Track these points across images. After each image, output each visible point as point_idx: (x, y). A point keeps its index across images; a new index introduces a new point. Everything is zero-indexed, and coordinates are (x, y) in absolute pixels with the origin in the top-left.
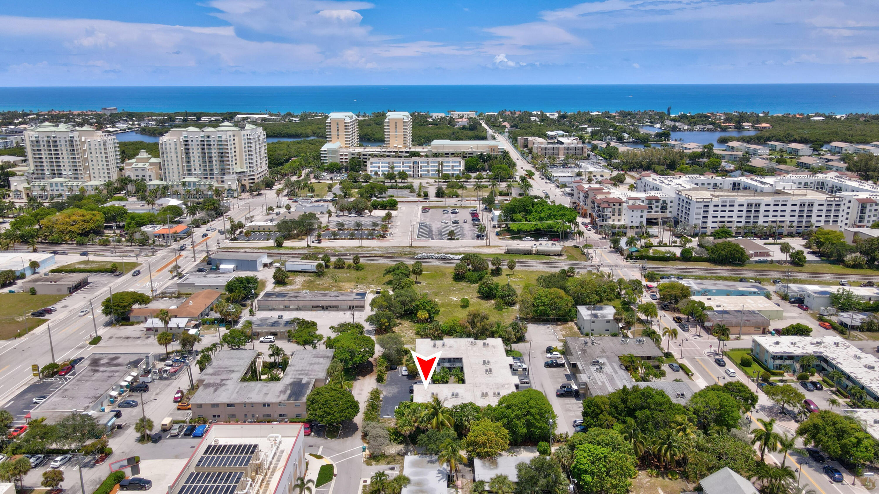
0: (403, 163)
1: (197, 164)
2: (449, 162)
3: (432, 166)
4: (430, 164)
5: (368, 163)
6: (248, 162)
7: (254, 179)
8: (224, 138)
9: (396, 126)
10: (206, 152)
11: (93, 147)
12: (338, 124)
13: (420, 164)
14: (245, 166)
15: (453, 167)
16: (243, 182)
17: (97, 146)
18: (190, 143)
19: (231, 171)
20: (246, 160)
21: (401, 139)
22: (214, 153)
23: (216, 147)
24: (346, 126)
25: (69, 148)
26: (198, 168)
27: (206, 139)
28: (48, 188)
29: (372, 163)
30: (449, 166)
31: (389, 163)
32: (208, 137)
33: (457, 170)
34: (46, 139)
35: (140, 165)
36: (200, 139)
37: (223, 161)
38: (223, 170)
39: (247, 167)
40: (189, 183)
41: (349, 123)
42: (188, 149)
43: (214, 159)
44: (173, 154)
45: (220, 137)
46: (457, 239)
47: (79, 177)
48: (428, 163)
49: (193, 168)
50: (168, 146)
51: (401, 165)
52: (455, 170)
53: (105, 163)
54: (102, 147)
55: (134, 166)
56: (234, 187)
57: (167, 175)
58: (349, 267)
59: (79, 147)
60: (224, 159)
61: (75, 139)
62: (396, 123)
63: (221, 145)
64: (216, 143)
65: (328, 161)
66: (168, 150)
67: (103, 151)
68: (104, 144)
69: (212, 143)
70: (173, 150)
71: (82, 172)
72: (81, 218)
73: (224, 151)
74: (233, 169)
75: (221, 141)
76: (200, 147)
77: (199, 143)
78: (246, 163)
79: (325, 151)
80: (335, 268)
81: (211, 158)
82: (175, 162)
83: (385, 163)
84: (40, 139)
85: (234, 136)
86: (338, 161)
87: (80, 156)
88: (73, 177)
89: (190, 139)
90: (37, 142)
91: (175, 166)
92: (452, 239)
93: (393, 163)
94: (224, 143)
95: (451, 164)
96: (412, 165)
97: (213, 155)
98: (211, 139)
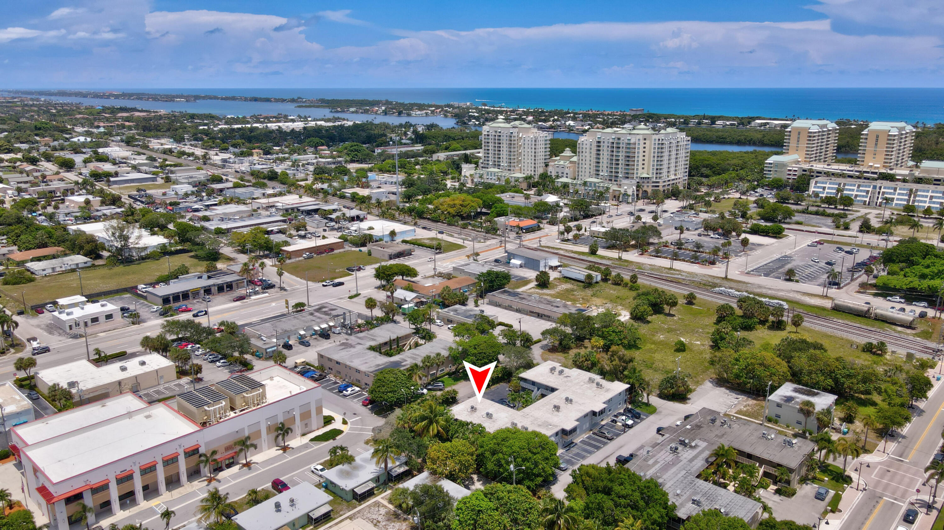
0: (859, 186)
1: (605, 166)
2: (928, 191)
3: (899, 194)
4: (898, 191)
5: (812, 183)
6: (655, 168)
7: (658, 186)
8: (632, 141)
9: (877, 140)
10: (614, 154)
11: (526, 142)
12: (799, 134)
13: (882, 190)
14: (651, 171)
15: (932, 197)
16: (645, 188)
17: (530, 142)
18: (602, 144)
19: (635, 176)
20: (653, 166)
21: (881, 157)
22: (622, 155)
23: (624, 150)
24: (810, 137)
25: (508, 142)
26: (605, 169)
27: (616, 141)
28: (485, 176)
29: (816, 183)
30: (926, 196)
31: (839, 184)
32: (619, 139)
33: (937, 203)
34: (494, 134)
35: (562, 162)
36: (611, 141)
37: (628, 165)
38: (628, 173)
39: (653, 173)
40: (591, 183)
41: (815, 133)
42: (599, 150)
43: (620, 162)
44: (588, 154)
45: (629, 140)
46: (797, 281)
47: (512, 169)
48: (895, 189)
49: (600, 169)
50: (584, 146)
51: (855, 188)
52: (934, 203)
53: (533, 158)
54: (533, 143)
55: (556, 163)
56: (630, 192)
57: (580, 174)
58: (626, 285)
59: (516, 142)
60: (631, 163)
61: (514, 134)
62: (878, 136)
63: (629, 148)
64: (624, 146)
65: (772, 176)
66: (584, 150)
67: (533, 147)
68: (535, 141)
69: (621, 146)
70: (588, 150)
71: (516, 164)
73: (631, 155)
74: (637, 173)
75: (629, 144)
76: (610, 149)
77: (610, 145)
78: (653, 169)
79: (770, 164)
80: (613, 284)
81: (618, 160)
82: (588, 162)
83: (834, 184)
84: (490, 134)
85: (645, 139)
86: (784, 177)
87: (516, 150)
88: (507, 168)
89: (602, 140)
90: (488, 135)
91: (587, 166)
92: (789, 280)
93: (845, 185)
94: (632, 146)
95: (930, 194)
96: (870, 189)
97: (620, 158)
98: (621, 141)
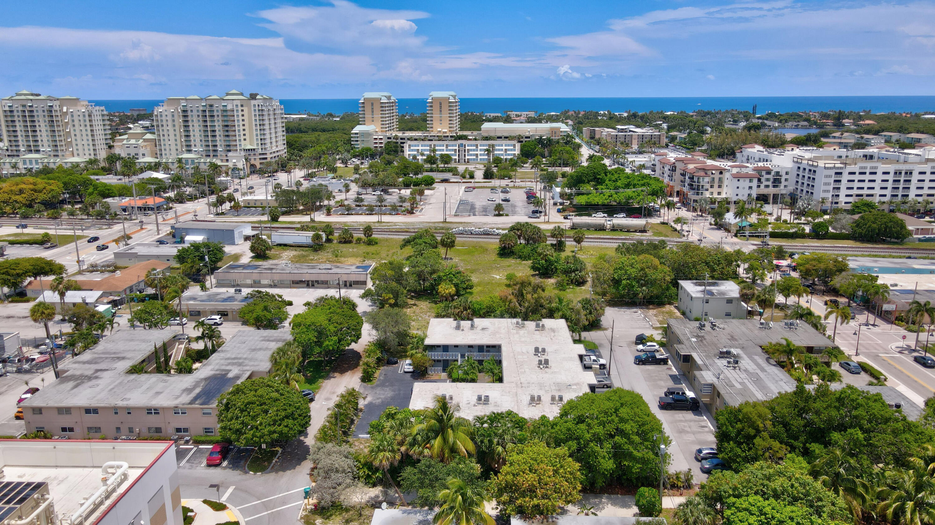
0: (447, 146)
1: (198, 140)
2: (502, 145)
3: (481, 150)
4: (479, 148)
5: (406, 146)
6: (259, 137)
7: (266, 158)
8: (229, 107)
9: (441, 107)
10: (208, 124)
11: (76, 118)
12: (372, 104)
13: (467, 148)
14: (255, 142)
15: (506, 150)
16: (253, 162)
17: (81, 118)
18: (189, 113)
19: (238, 148)
20: (257, 135)
21: (446, 123)
22: (218, 125)
23: (220, 118)
24: (382, 107)
25: (47, 119)
26: (198, 143)
27: (208, 109)
28: (21, 165)
29: (410, 146)
30: (502, 150)
31: (431, 145)
32: (211, 106)
33: (511, 155)
34: (21, 108)
35: (133, 141)
36: (201, 108)
37: (228, 136)
38: (229, 146)
39: (258, 144)
40: (187, 160)
41: (385, 103)
42: (187, 121)
43: (217, 133)
44: (170, 128)
45: (226, 106)
46: (507, 215)
47: (60, 153)
48: (477, 146)
49: (192, 143)
50: (164, 118)
51: (444, 148)
52: (509, 155)
53: (90, 138)
54: (87, 118)
55: (125, 142)
56: (240, 165)
57: (163, 152)
58: (359, 240)
59: (59, 119)
60: (231, 133)
61: (55, 108)
62: (441, 104)
63: (226, 116)
64: (220, 113)
65: (360, 146)
66: (164, 123)
67: (88, 123)
68: (90, 116)
69: (215, 114)
70: (170, 123)
71: (64, 148)
72: (31, 187)
73: (229, 123)
74: (240, 145)
75: (226, 111)
76: (201, 118)
77: (200, 114)
78: (257, 139)
79: (357, 134)
80: (340, 242)
81: (214, 131)
82: (172, 137)
83: (425, 146)
84: (14, 109)
85: (242, 106)
86: (372, 146)
87: (61, 128)
88: (52, 153)
89: (189, 109)
90: (11, 111)
91: (172, 142)
92: (499, 215)
93: (434, 145)
94: (229, 113)
95: (504, 148)
96: (457, 148)
97: (217, 128)
98: (214, 108)
